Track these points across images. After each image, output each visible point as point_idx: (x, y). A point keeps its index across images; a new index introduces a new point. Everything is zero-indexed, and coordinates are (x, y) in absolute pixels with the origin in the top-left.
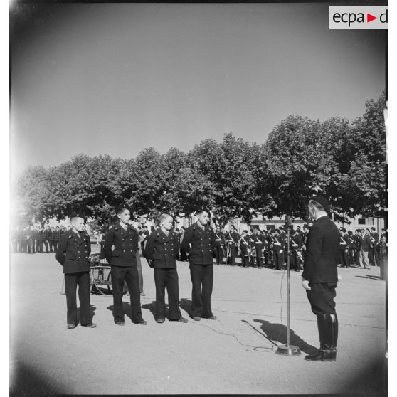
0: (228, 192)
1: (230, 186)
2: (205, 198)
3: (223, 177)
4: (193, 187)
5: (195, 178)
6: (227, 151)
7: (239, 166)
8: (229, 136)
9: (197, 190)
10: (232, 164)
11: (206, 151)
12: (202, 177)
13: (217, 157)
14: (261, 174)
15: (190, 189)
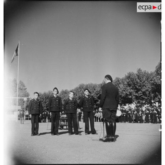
0: (140, 94)
1: (141, 91)
2: (130, 97)
3: (138, 87)
4: (124, 92)
5: (125, 88)
6: (138, 76)
7: (144, 82)
8: (140, 70)
9: (126, 94)
10: (141, 81)
11: (129, 77)
12: (128, 88)
13: (134, 79)
14: (153, 84)
15: (123, 93)
